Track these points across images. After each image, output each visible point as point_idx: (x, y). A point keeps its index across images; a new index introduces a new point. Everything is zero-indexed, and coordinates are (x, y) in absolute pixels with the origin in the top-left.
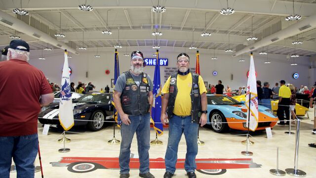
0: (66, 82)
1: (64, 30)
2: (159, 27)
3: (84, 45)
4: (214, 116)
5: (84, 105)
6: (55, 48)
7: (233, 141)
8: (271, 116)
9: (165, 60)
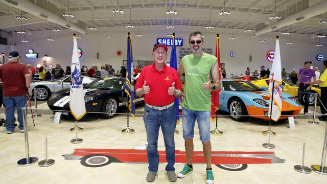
0: (76, 68)
1: (73, 9)
2: (173, 4)
3: (95, 25)
4: (232, 104)
5: (96, 91)
6: (64, 28)
7: (253, 131)
8: (294, 105)
9: (180, 40)
